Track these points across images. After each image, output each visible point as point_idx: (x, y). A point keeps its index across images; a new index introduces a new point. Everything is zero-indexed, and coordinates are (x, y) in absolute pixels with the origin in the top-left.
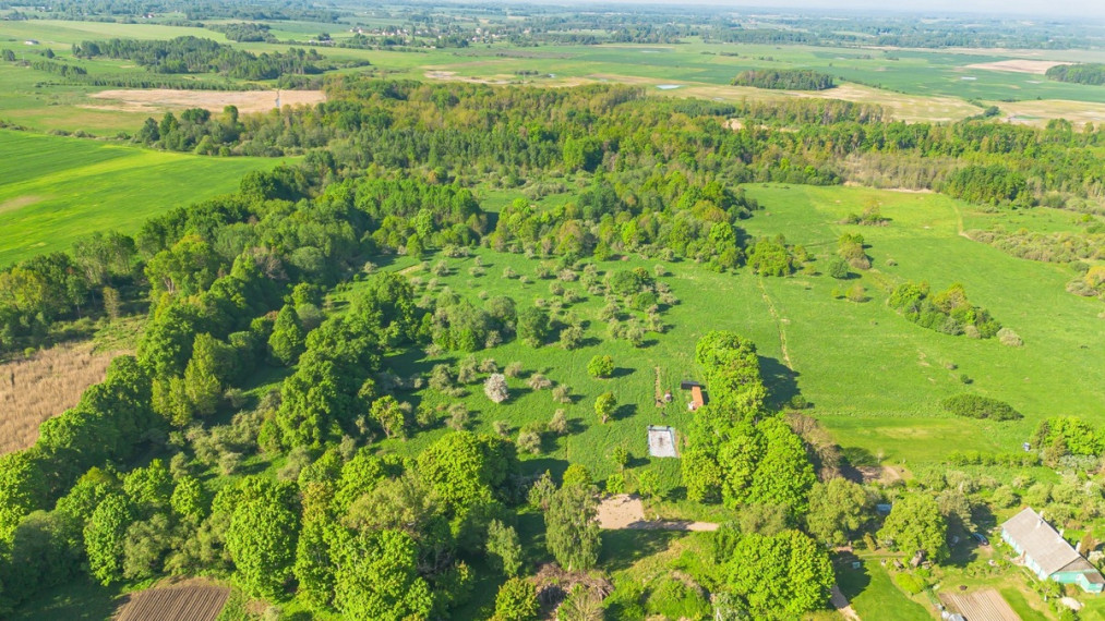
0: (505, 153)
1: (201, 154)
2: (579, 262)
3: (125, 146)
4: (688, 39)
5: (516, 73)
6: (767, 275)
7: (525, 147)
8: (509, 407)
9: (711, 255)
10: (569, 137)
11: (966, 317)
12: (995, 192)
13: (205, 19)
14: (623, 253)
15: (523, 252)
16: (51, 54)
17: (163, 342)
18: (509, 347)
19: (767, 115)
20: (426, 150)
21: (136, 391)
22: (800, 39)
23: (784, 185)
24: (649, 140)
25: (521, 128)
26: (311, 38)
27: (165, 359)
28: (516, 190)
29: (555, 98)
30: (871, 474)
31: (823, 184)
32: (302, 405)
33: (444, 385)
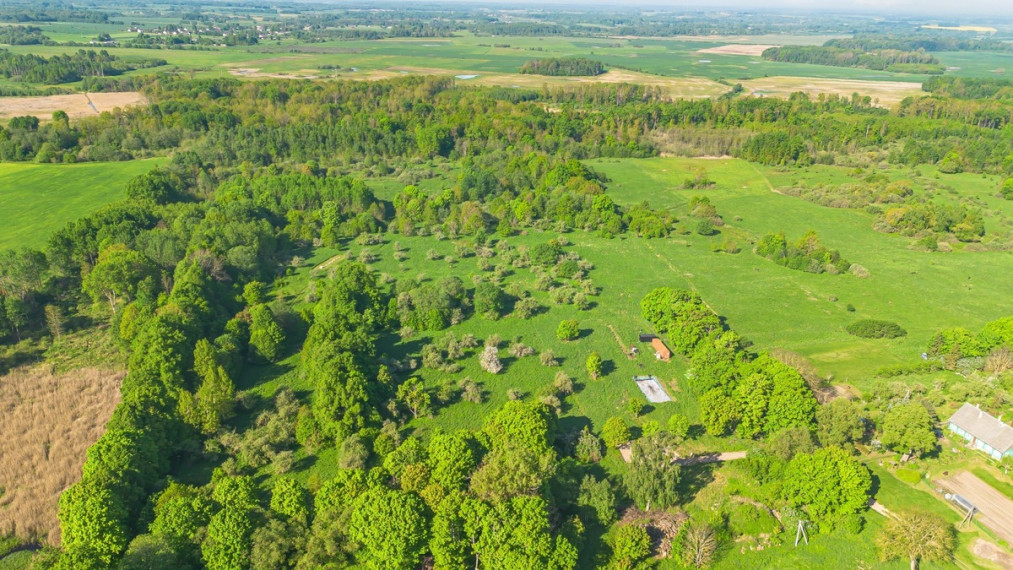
0: (364, 144)
2: (490, 239)
5: (318, 68)
7: (381, 137)
19: (568, 98)
26: (90, 38)
28: (390, 178)
31: (645, 157)
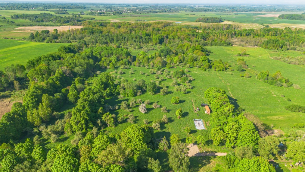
0: (136, 40)
1: (47, 42)
2: (162, 69)
3: (25, 41)
4: (181, 11)
5: (136, 20)
6: (219, 71)
7: (142, 38)
8: (147, 115)
9: (201, 65)
10: (154, 35)
11: (283, 81)
12: (277, 46)
13: (49, 9)
14: (174, 66)
15: (145, 67)
16: (5, 18)
17: (32, 97)
18: (145, 95)
19: (207, 28)
20: (113, 39)
21: (22, 114)
22: (211, 10)
23: (216, 46)
24: (177, 35)
25: (140, 33)
26: (78, 13)
27: (32, 103)
28: (140, 50)
29: (148, 25)
30: (270, 132)
31: (227, 46)
32: (79, 117)
33: (126, 108)
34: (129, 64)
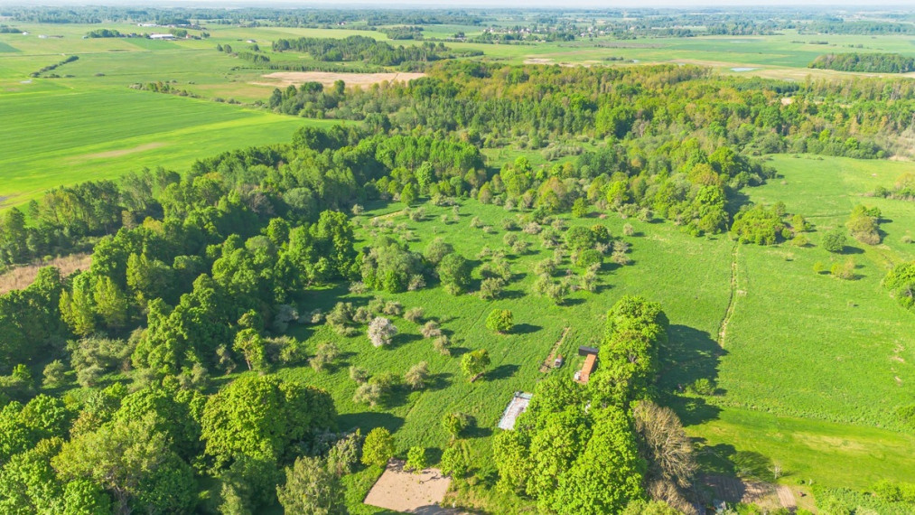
5: (603, 59)
7: (562, 114)
9: (693, 218)
13: (380, 25)
14: (602, 211)
15: (504, 204)
18: (431, 292)
23: (818, 156)
26: (449, 36)
28: (535, 151)
34: (465, 192)
